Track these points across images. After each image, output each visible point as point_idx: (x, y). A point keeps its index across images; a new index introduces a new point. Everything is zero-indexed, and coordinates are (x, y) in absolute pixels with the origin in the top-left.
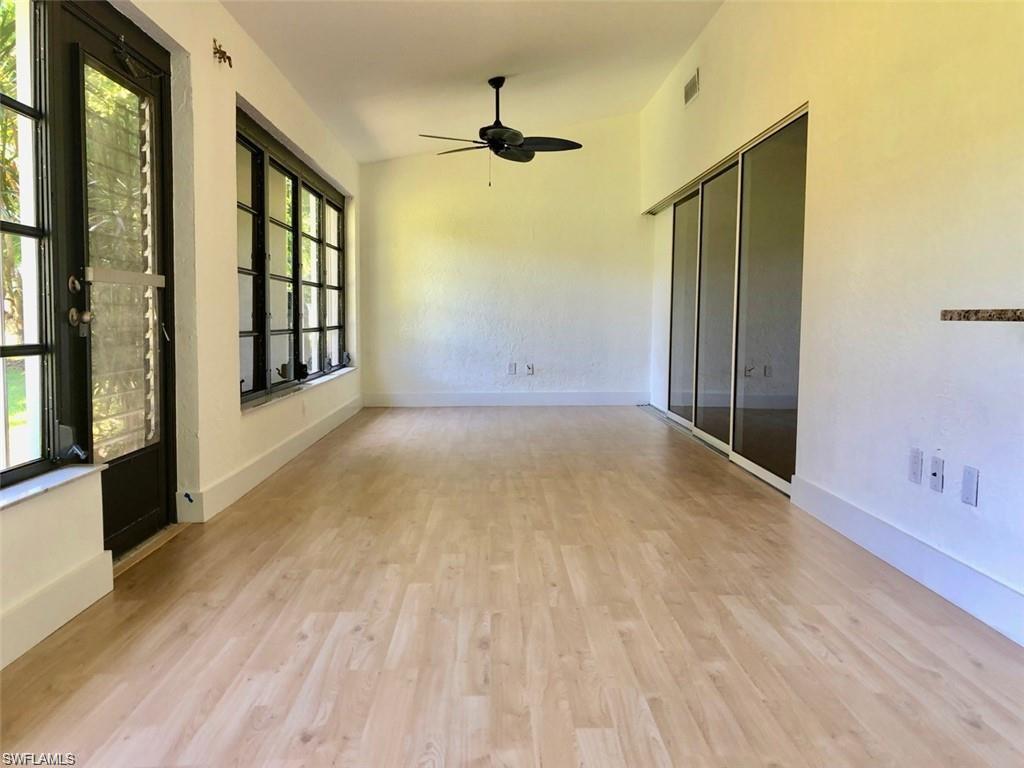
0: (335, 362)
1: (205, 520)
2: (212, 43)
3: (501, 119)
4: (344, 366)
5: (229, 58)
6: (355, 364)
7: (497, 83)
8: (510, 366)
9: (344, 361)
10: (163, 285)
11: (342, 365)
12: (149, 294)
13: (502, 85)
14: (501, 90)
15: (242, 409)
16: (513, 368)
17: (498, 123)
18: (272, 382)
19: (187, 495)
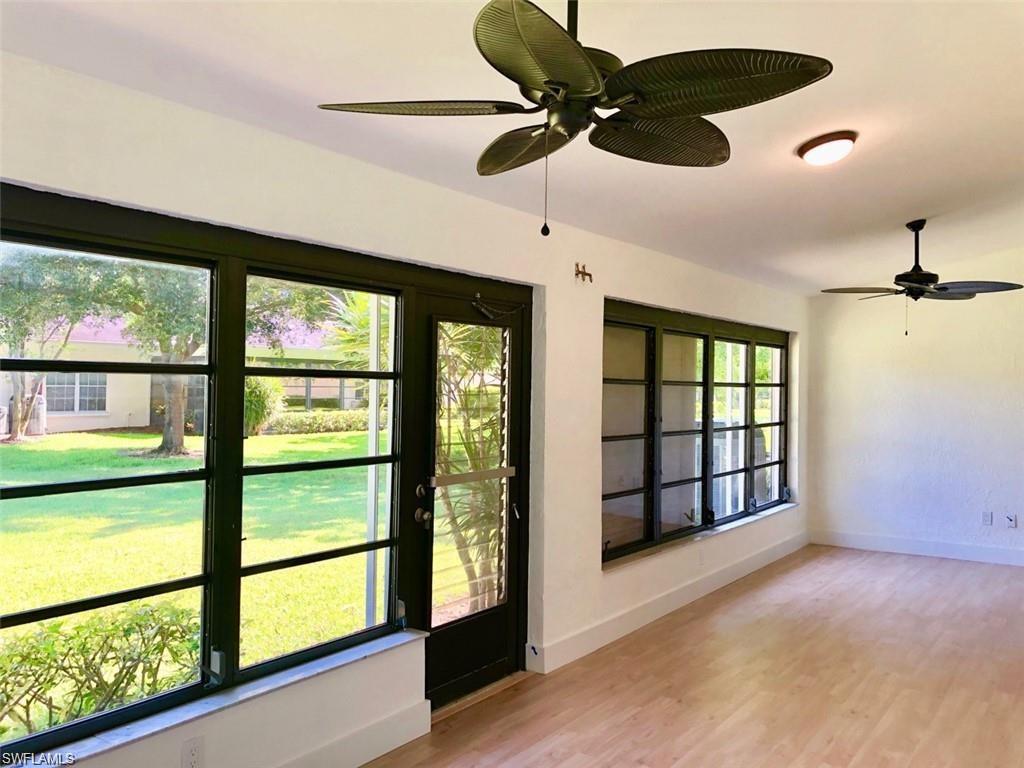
0: (776, 497)
1: (546, 672)
2: (574, 267)
3: (920, 264)
4: (786, 502)
5: (590, 275)
6: (798, 500)
7: (916, 226)
8: (985, 515)
9: (785, 496)
10: (513, 474)
11: (781, 501)
12: (504, 481)
13: (922, 228)
14: (920, 232)
15: (603, 569)
16: (990, 518)
17: (917, 267)
18: (663, 531)
19: (533, 648)
